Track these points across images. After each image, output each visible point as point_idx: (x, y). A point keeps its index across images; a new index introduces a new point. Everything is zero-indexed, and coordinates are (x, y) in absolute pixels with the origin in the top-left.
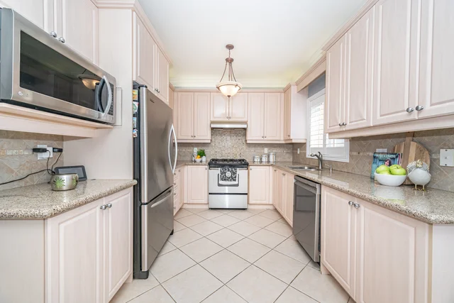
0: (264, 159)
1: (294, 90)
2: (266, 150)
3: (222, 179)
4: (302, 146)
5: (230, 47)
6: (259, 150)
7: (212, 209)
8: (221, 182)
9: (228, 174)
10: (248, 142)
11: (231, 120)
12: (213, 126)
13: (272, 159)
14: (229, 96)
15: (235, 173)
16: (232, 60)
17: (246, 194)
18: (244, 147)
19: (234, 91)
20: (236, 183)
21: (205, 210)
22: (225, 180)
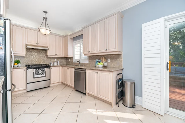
0: (55, 64)
1: (69, 38)
2: (56, 60)
3: (36, 75)
4: (71, 58)
5: (45, 12)
6: (52, 60)
7: (29, 91)
8: (36, 76)
9: (40, 71)
10: (48, 56)
11: (38, 45)
12: (28, 47)
13: (59, 64)
14: (45, 34)
15: (43, 71)
16: (46, 18)
17: (49, 80)
18: (45, 58)
19: (48, 32)
20: (44, 75)
21: (25, 93)
22: (38, 75)
